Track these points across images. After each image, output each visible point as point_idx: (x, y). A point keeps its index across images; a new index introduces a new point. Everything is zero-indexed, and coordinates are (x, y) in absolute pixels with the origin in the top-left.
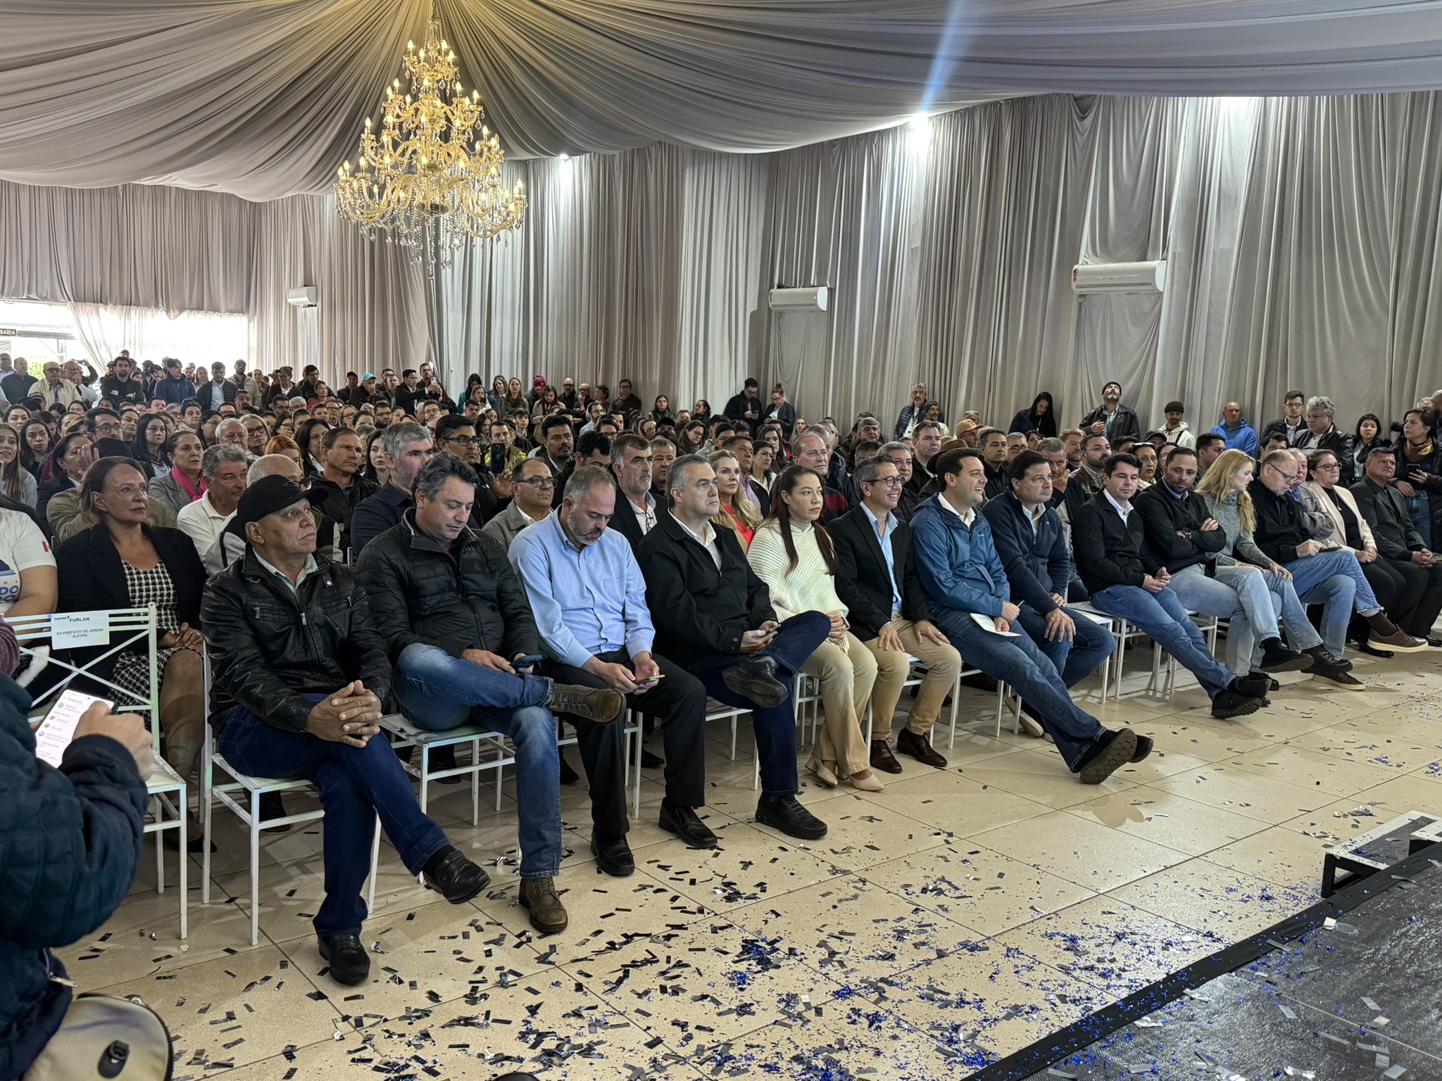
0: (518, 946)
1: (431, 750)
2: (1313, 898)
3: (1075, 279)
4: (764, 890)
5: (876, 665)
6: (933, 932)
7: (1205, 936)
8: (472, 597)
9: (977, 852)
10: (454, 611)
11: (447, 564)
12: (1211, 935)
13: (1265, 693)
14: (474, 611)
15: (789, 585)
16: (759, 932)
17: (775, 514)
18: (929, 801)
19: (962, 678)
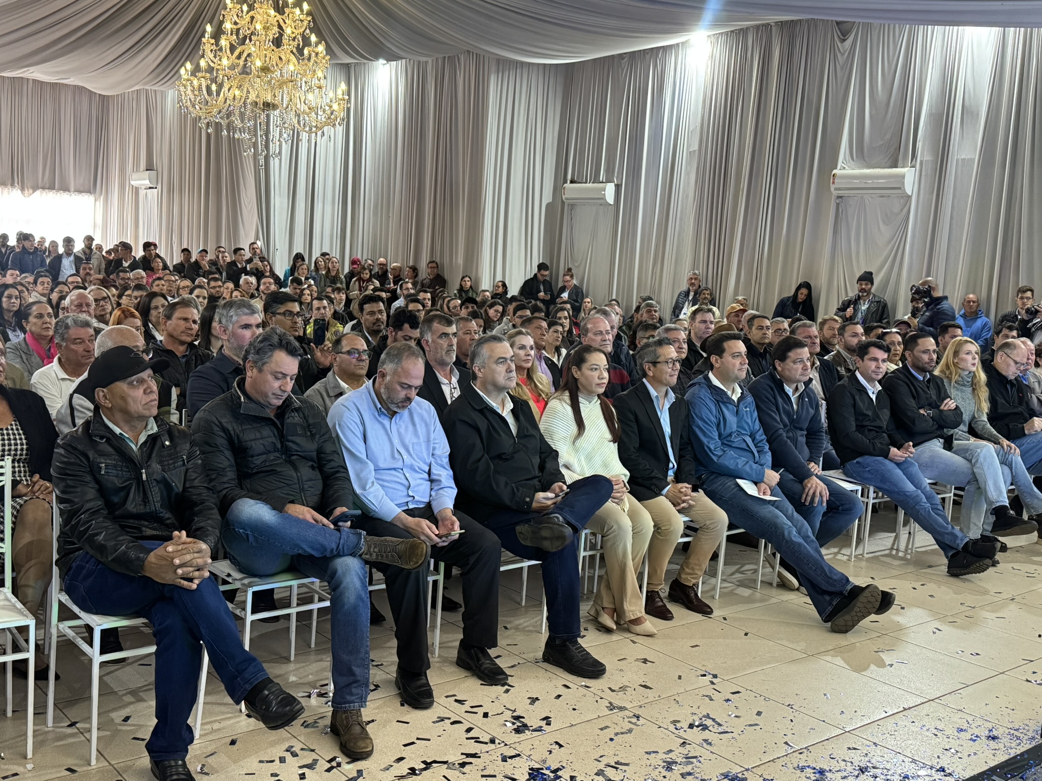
0: (329, 770)
1: (254, 593)
2: (1033, 738)
3: (833, 183)
4: (549, 724)
5: (652, 524)
6: (698, 764)
7: (938, 770)
8: (294, 457)
9: (738, 692)
10: (278, 469)
11: (272, 428)
12: (943, 770)
13: (994, 554)
14: (296, 469)
15: (577, 451)
16: (544, 761)
17: (566, 387)
18: (697, 646)
19: (728, 537)
